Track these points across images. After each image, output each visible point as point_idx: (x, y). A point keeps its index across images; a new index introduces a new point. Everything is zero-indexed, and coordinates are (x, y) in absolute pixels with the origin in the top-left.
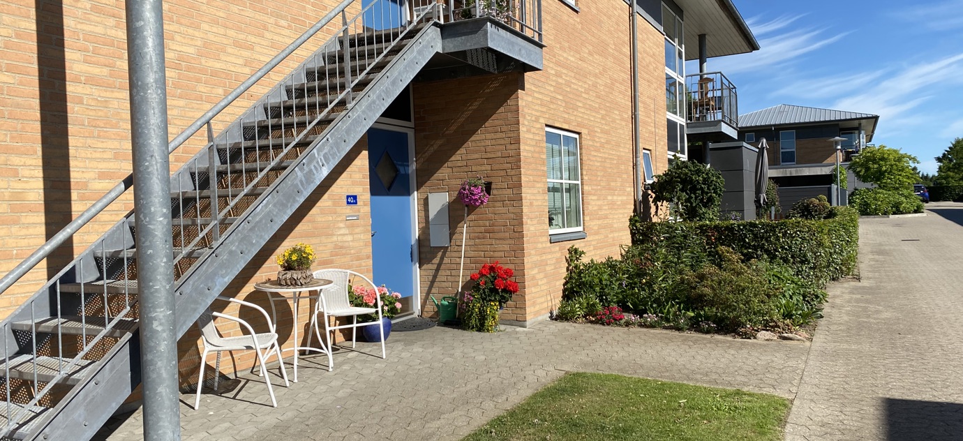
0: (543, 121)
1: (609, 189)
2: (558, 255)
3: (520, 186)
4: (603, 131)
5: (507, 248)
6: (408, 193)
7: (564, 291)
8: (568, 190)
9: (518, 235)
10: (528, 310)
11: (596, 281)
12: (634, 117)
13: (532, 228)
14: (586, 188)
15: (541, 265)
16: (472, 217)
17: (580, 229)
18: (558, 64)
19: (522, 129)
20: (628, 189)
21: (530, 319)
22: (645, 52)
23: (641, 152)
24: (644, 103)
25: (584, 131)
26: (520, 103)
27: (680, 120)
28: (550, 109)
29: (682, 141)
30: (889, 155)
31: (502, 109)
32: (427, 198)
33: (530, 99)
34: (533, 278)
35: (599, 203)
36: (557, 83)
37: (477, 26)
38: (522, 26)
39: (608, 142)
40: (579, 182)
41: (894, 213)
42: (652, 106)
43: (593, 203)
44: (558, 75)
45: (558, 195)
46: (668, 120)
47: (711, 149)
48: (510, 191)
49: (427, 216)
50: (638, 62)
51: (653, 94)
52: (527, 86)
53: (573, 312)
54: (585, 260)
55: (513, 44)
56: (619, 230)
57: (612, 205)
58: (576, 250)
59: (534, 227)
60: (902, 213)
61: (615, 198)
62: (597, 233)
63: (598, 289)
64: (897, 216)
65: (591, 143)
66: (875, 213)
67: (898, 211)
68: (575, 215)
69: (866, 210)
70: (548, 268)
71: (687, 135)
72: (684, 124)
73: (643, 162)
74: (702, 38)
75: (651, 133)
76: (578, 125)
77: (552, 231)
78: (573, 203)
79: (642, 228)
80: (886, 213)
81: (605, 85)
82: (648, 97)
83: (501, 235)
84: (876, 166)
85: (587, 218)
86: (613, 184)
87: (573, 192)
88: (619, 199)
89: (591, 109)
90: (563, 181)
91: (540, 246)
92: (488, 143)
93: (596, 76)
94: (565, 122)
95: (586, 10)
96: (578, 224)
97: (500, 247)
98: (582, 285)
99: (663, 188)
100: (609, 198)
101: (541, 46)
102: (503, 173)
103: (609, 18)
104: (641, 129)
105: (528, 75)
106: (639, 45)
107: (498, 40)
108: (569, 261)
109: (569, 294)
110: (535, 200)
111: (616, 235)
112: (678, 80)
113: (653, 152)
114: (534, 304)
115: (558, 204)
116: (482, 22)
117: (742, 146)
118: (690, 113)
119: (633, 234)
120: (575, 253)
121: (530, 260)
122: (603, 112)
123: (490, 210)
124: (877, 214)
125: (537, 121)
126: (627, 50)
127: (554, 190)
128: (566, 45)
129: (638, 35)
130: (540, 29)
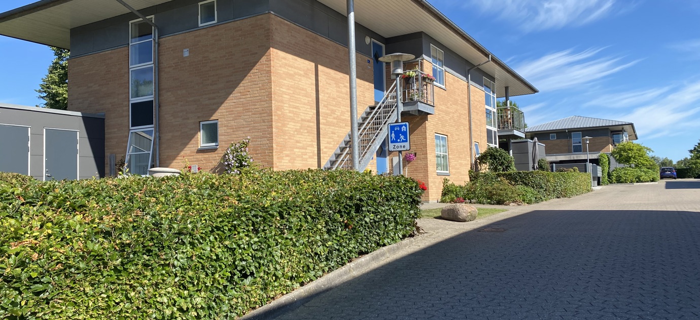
0: (434, 131)
1: (460, 158)
2: (440, 180)
3: (427, 154)
4: (456, 135)
5: (422, 175)
6: (385, 157)
7: (442, 194)
8: (443, 157)
9: (426, 171)
10: (430, 197)
11: (454, 190)
12: (470, 129)
13: (431, 169)
14: (450, 156)
15: (434, 183)
16: (409, 165)
17: (448, 172)
18: (439, 110)
19: (427, 134)
20: (468, 159)
21: (431, 201)
22: (475, 100)
23: (474, 144)
24: (475, 122)
25: (449, 135)
26: (427, 125)
27: (494, 129)
28: (436, 127)
29: (495, 139)
30: (633, 147)
31: (420, 127)
32: (392, 159)
33: (430, 124)
34: (431, 187)
35: (455, 163)
36: (439, 117)
37: (415, 103)
38: (427, 101)
39: (459, 139)
40: (447, 154)
41: (637, 182)
42: (479, 123)
43: (453, 163)
44: (439, 114)
45: (439, 159)
46: (487, 129)
47: (513, 143)
48: (423, 156)
49: (392, 165)
50: (471, 105)
51: (479, 118)
52: (429, 119)
53: (445, 200)
54: (450, 183)
55: (425, 107)
56: (464, 175)
57: (461, 164)
58: (446, 179)
59: (432, 168)
60: (642, 182)
61: (462, 162)
62: (454, 175)
63: (455, 193)
64: (638, 184)
65: (452, 139)
67: (639, 180)
68: (446, 167)
69: (620, 180)
70: (436, 184)
71: (498, 136)
72: (496, 131)
73: (474, 147)
74: (507, 88)
75: (478, 135)
76: (447, 132)
77: (438, 171)
78: (445, 163)
79: (474, 176)
80: (632, 182)
81: (457, 116)
82: (477, 120)
83: (420, 171)
84: (625, 154)
85: (450, 168)
86: (461, 156)
87: (445, 158)
88: (464, 162)
89: (451, 126)
90: (442, 153)
91: (433, 176)
92: (415, 139)
93: (453, 113)
94: (442, 131)
95: (449, 88)
96: (447, 170)
97: (419, 175)
98: (449, 191)
99: (483, 158)
100: (460, 161)
101: (434, 107)
102: (420, 150)
103: (459, 89)
104: (473, 133)
105: (429, 116)
106: (472, 98)
107: (422, 107)
108: (444, 183)
109: (444, 194)
110: (432, 160)
111: (463, 177)
112: (492, 110)
113: (480, 143)
114: (432, 196)
115: (439, 162)
116: (416, 102)
117: (527, 142)
118: (499, 126)
119: (470, 178)
120: (446, 181)
121: (430, 180)
122: (456, 127)
123: (415, 163)
124: (626, 182)
125: (432, 131)
126: (466, 101)
127: (438, 157)
128: (442, 103)
129: (471, 94)
130: (434, 101)
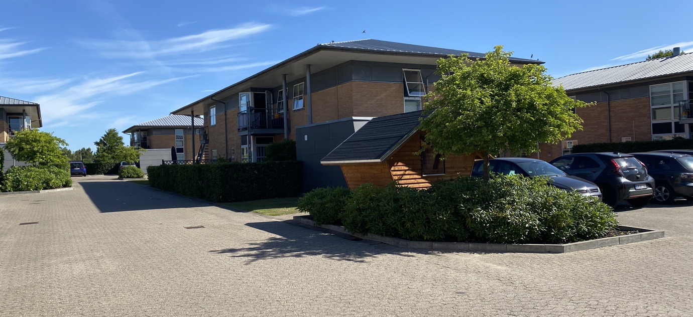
30: (40, 137)
41: (45, 189)
60: (51, 188)
64: (47, 191)
66: (27, 189)
67: (47, 186)
69: (19, 186)
80: (37, 189)
84: (28, 147)
124: (29, 190)
